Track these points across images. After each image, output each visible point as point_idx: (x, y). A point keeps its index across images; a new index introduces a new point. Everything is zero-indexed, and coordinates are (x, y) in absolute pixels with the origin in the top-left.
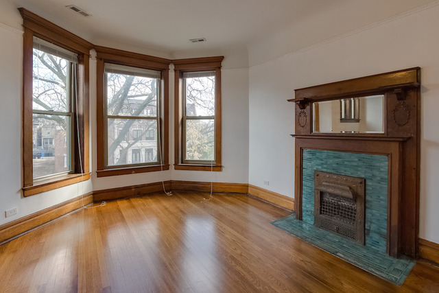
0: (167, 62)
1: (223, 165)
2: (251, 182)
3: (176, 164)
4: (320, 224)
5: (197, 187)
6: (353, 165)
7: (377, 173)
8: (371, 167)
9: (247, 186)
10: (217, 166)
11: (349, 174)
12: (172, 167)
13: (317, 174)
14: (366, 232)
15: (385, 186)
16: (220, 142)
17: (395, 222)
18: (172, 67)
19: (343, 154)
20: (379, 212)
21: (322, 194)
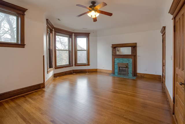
0: (72, 33)
1: (90, 64)
2: (98, 68)
3: (75, 65)
4: (119, 74)
5: (82, 71)
6: (125, 61)
7: (130, 62)
8: (129, 61)
9: (97, 69)
10: (88, 65)
11: (125, 63)
12: (74, 65)
13: (118, 63)
14: (128, 73)
15: (131, 64)
16: (89, 58)
17: (133, 70)
18: (73, 34)
19: (123, 59)
20: (130, 69)
21: (119, 67)
